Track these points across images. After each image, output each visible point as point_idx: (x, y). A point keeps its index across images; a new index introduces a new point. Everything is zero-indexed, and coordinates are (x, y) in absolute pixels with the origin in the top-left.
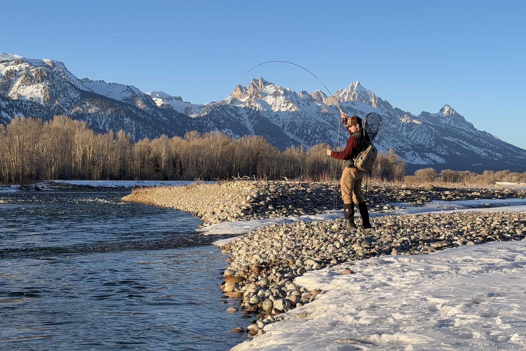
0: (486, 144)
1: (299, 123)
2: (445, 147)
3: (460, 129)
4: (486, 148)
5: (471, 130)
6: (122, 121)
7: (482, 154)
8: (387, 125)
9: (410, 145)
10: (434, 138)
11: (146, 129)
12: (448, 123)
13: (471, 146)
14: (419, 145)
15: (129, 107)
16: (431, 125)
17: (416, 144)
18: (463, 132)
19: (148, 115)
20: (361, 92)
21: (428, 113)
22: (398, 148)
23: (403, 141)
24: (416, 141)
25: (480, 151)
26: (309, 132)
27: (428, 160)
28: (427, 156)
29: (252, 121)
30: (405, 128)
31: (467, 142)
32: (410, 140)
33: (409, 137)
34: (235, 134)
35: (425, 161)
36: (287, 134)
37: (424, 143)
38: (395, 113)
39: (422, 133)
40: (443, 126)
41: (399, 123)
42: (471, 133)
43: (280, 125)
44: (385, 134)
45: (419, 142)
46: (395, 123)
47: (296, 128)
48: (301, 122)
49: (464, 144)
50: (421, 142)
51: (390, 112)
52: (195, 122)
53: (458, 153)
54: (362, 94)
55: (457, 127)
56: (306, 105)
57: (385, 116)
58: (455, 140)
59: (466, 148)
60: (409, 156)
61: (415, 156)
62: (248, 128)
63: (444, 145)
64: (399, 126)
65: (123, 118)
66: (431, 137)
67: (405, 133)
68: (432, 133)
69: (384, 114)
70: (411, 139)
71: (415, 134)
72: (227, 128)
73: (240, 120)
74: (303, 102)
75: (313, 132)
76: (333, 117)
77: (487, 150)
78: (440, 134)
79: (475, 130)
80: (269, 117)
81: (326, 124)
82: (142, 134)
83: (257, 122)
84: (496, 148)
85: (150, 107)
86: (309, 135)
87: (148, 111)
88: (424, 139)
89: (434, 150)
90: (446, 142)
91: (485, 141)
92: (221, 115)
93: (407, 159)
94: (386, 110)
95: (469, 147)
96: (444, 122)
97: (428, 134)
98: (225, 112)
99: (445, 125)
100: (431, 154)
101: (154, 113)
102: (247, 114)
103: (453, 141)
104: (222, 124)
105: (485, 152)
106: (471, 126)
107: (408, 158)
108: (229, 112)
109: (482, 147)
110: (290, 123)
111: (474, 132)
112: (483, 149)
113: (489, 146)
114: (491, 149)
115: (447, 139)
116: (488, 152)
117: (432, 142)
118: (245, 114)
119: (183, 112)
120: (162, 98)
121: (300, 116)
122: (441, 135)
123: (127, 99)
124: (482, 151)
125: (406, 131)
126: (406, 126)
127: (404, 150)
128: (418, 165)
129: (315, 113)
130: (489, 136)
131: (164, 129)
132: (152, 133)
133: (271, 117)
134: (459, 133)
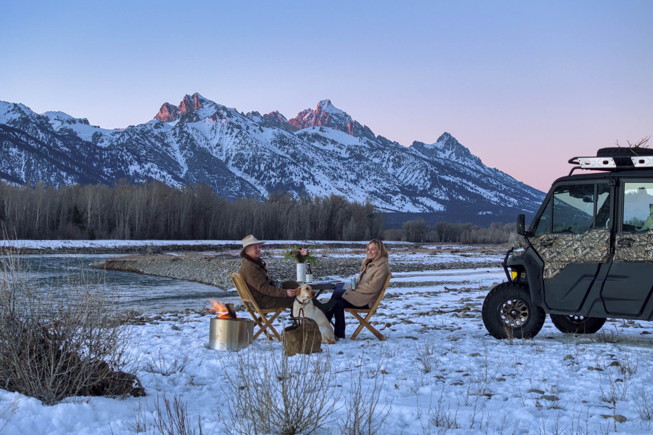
0: (497, 186)
1: (249, 155)
2: (444, 189)
3: (464, 166)
4: (498, 191)
5: (478, 167)
6: (7, 152)
7: (492, 199)
8: (367, 160)
9: (398, 186)
10: (429, 176)
11: (40, 163)
12: (447, 157)
13: (478, 188)
14: (410, 186)
15: (16, 133)
16: (425, 159)
17: (406, 185)
18: (467, 170)
19: (43, 144)
20: (332, 115)
21: (422, 144)
22: (381, 189)
23: (388, 181)
24: (406, 180)
25: (490, 194)
26: (262, 168)
27: (422, 206)
28: (420, 201)
29: (185, 152)
30: (391, 164)
31: (473, 183)
32: (398, 180)
33: (397, 176)
34: (162, 169)
35: (418, 207)
36: (231, 170)
37: (416, 184)
38: (379, 143)
39: (414, 170)
40: (442, 161)
41: (383, 157)
42: (478, 172)
43: (223, 158)
44: (364, 172)
45: (410, 182)
46: (378, 157)
47: (244, 161)
48: (251, 153)
49: (468, 186)
50: (412, 182)
51: (372, 142)
52: (106, 154)
53: (461, 198)
54: (334, 116)
55: (460, 162)
56: (258, 131)
57: (364, 147)
58: (457, 180)
59: (472, 191)
60: (397, 201)
61: (405, 201)
62: (180, 162)
63: (443, 187)
64: (383, 161)
65: (8, 148)
66: (426, 176)
67: (390, 170)
68: (427, 170)
69: (364, 145)
70: (399, 178)
71: (405, 172)
72: (151, 162)
73: (168, 151)
74: (254, 128)
75: (267, 168)
76: (294, 148)
77: (498, 193)
78: (437, 172)
79: (483, 166)
80: (208, 147)
81: (285, 158)
82: (34, 170)
83: (191, 154)
84: (510, 190)
85: (45, 134)
86: (262, 173)
87: (43, 138)
88: (417, 178)
89: (429, 193)
90: (445, 183)
91: (496, 182)
92: (142, 144)
93: (393, 205)
94: (365, 139)
95: (475, 190)
96: (442, 155)
97: (422, 171)
98: (148, 140)
99: (444, 160)
100: (426, 198)
101: (50, 141)
102: (177, 143)
103: (454, 181)
104: (144, 156)
105: (496, 196)
106: (479, 162)
107: (395, 203)
108: (153, 140)
109: (492, 189)
110: (236, 155)
111: (482, 170)
112: (494, 193)
113: (501, 188)
114: (505, 192)
115: (447, 178)
116: (499, 196)
117: (428, 182)
118: (175, 142)
119: (90, 140)
120: (61, 121)
121: (250, 145)
122: (439, 174)
123: (14, 122)
124: (492, 195)
125: (393, 167)
126: (392, 160)
127: (390, 193)
128: (409, 213)
129: (270, 142)
130: (501, 174)
131: (63, 163)
132: (48, 168)
133: (210, 148)
134: (462, 170)
